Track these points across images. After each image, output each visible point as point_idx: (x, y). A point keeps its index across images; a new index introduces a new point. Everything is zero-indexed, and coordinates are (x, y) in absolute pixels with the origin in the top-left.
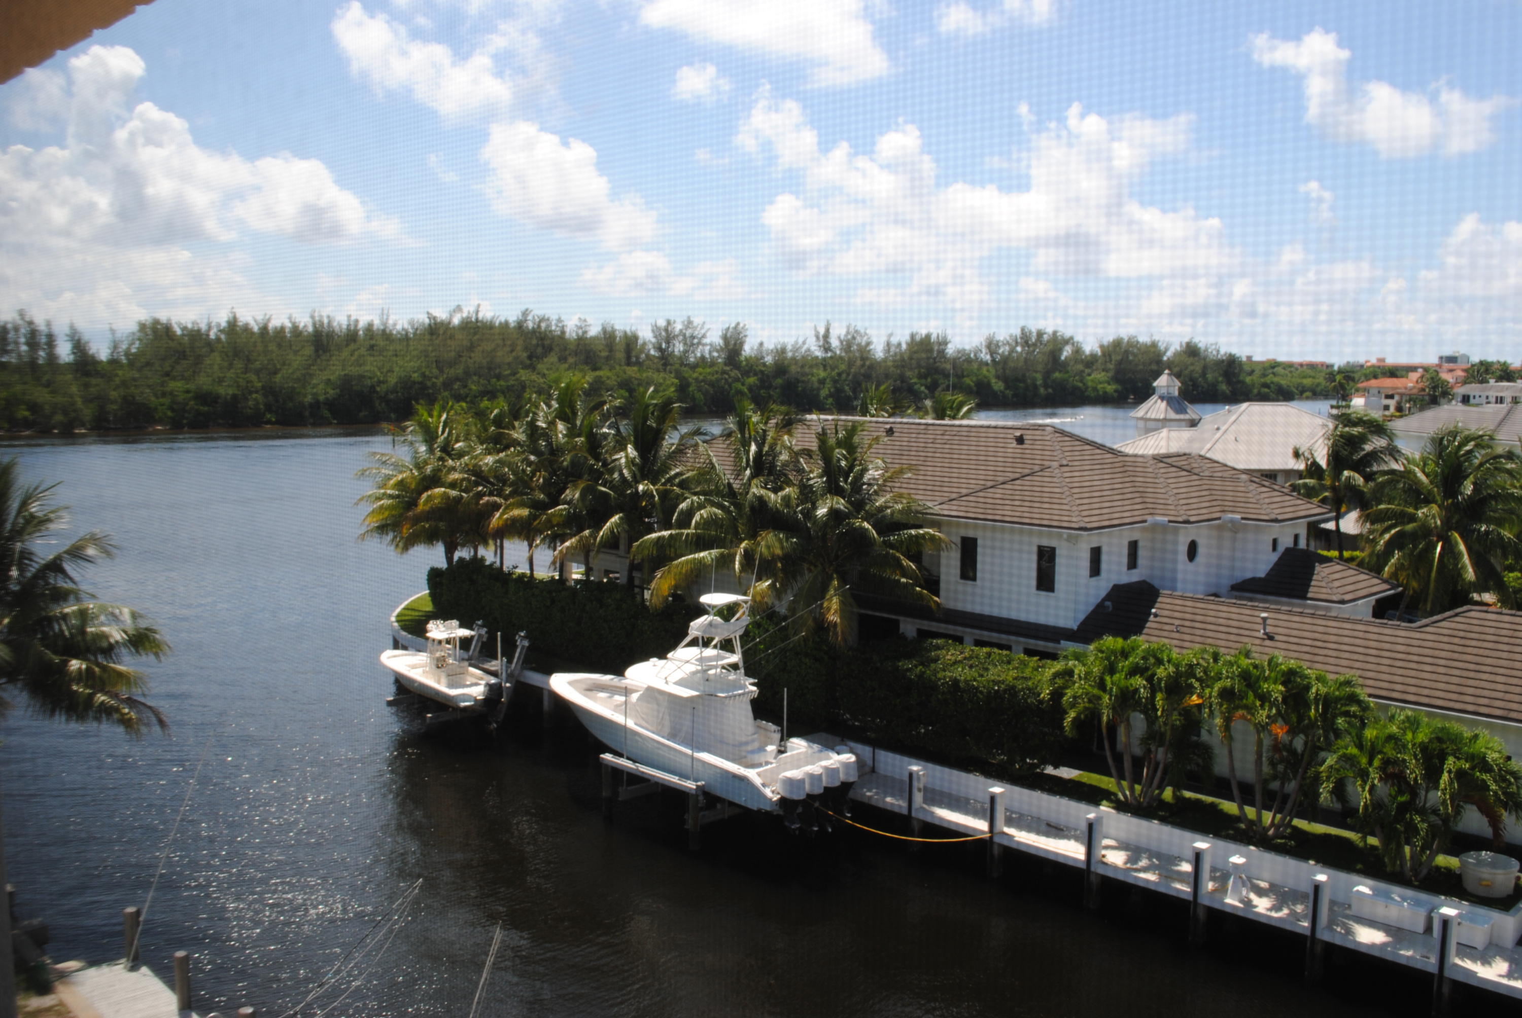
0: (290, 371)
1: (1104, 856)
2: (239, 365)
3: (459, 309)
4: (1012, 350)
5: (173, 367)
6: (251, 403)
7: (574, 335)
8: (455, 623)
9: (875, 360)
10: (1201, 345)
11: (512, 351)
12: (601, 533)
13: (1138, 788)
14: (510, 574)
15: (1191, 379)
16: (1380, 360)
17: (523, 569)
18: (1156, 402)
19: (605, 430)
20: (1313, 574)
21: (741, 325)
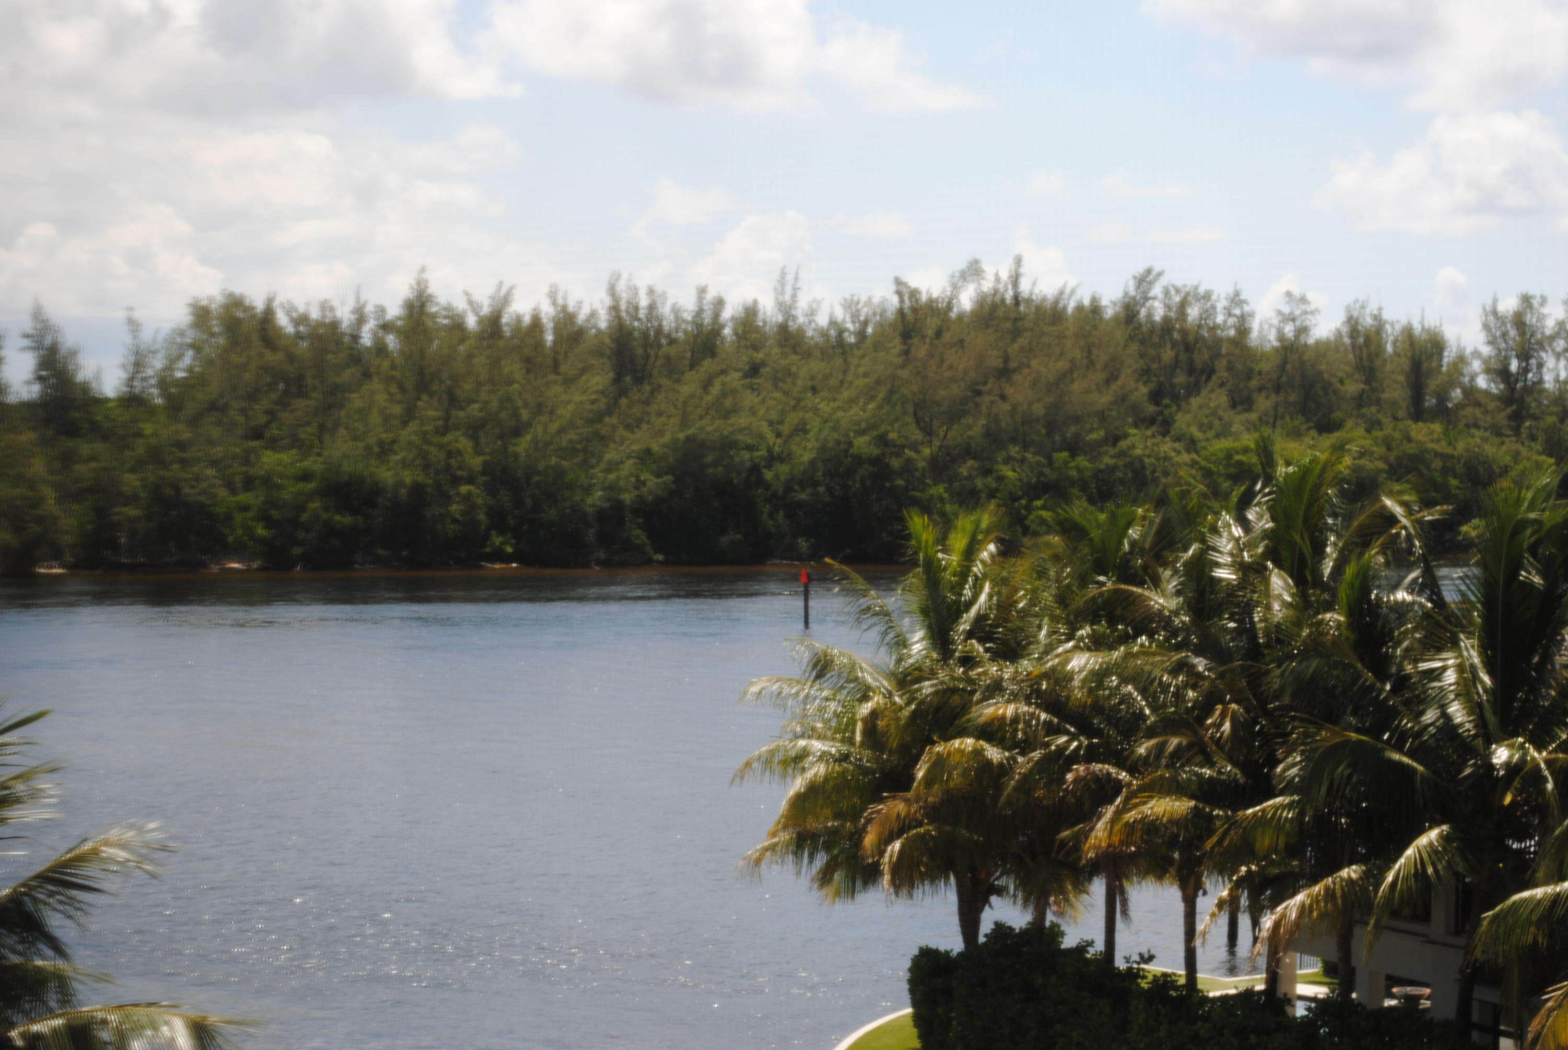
0: (554, 427)
2: (430, 410)
3: (974, 270)
5: (272, 415)
6: (455, 508)
7: (1272, 337)
11: (1108, 381)
12: (1390, 877)
14: (1132, 975)
19: (1401, 595)
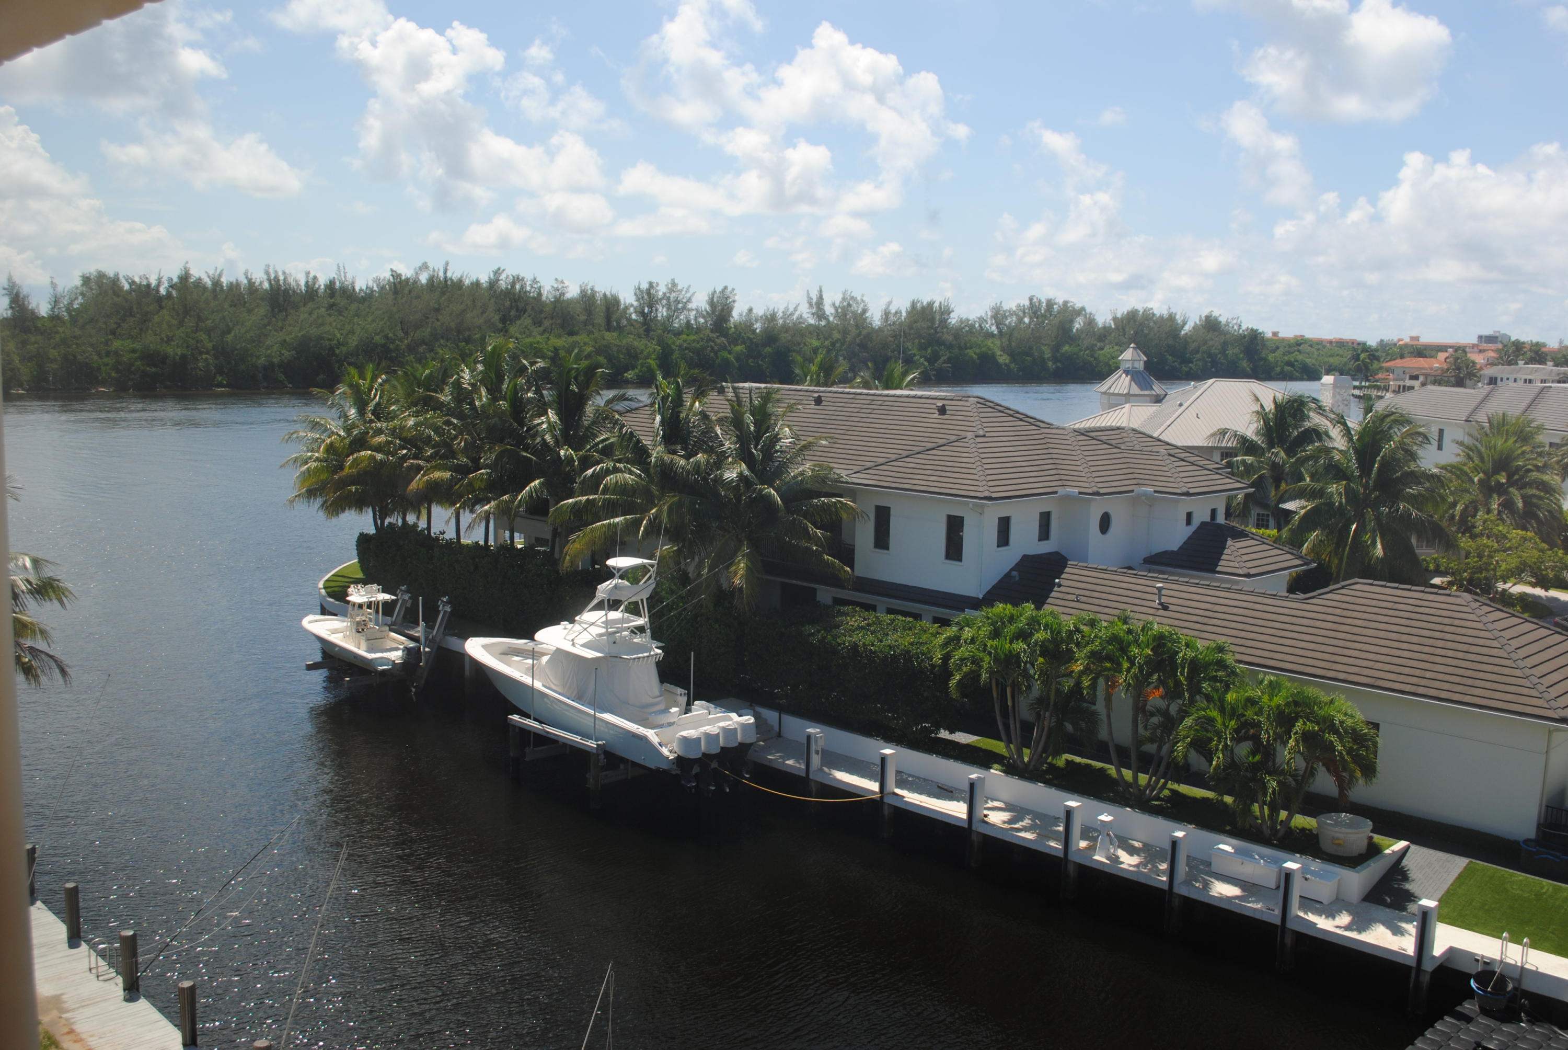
0: (243, 331)
1: (986, 816)
2: (189, 323)
3: (425, 266)
4: (1020, 320)
5: (119, 326)
6: (201, 365)
7: (551, 297)
8: (375, 587)
9: (873, 329)
10: (1223, 320)
11: (482, 313)
12: (519, 498)
13: (1026, 751)
14: (437, 539)
15: (1210, 355)
16: (1412, 338)
17: (450, 534)
18: (1120, 376)
19: (529, 395)
20: (1224, 548)
21: (730, 289)
